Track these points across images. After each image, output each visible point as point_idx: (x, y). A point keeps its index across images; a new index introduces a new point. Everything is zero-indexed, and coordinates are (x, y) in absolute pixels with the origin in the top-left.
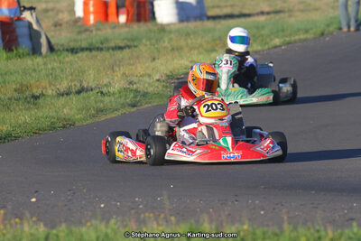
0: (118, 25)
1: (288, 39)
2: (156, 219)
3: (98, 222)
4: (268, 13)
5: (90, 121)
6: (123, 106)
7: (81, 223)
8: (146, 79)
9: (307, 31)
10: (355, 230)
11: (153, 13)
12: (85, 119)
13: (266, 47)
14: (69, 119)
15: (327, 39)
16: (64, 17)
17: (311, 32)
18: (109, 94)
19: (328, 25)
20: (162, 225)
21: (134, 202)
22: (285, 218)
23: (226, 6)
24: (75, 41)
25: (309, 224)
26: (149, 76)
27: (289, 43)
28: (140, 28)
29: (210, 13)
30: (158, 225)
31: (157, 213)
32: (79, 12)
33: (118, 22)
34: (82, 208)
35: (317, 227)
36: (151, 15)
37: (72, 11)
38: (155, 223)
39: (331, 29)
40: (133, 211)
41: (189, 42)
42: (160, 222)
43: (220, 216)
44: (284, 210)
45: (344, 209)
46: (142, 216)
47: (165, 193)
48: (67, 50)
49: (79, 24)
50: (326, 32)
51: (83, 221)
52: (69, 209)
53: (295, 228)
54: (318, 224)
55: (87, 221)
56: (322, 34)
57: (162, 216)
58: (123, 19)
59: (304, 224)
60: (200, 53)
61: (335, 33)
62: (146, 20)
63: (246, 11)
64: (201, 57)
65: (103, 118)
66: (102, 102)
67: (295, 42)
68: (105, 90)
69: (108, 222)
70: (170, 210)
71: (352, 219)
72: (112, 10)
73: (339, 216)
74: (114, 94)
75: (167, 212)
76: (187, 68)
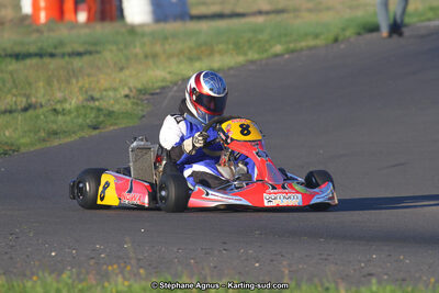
0: (75, 24)
1: (292, 46)
2: (122, 272)
3: (47, 275)
4: (267, 13)
5: (39, 147)
6: (81, 127)
7: (25, 275)
8: (111, 93)
9: (316, 36)
10: (374, 288)
11: (121, 11)
12: (32, 144)
13: (265, 55)
14: (12, 145)
15: (342, 46)
16: (8, 13)
17: (322, 37)
18: (64, 112)
19: (344, 29)
20: (128, 280)
21: (94, 250)
22: (287, 272)
23: (213, 4)
24: (22, 44)
25: (316, 280)
26: (115, 90)
27: (292, 51)
28: (103, 30)
29: (194, 11)
30: (125, 279)
31: (122, 265)
32: (27, 8)
33: (76, 21)
34: (28, 256)
35: (327, 285)
36: (118, 13)
37: (18, 7)
38: (120, 276)
39: (348, 33)
40: (92, 262)
41: (167, 47)
42: (127, 276)
43: (203, 269)
44: (285, 263)
45: (360, 262)
48: (11, 56)
49: (27, 22)
50: (340, 38)
51: (28, 273)
52: (11, 258)
53: (298, 285)
54: (328, 281)
55: (33, 274)
56: (336, 40)
57: (129, 268)
58: (82, 17)
59: (310, 280)
60: (180, 62)
61: (352, 39)
62: (112, 19)
63: (240, 10)
64: (182, 67)
65: (56, 142)
66: (55, 122)
67: (302, 50)
68: (58, 107)
69: (59, 275)
71: (371, 275)
72: (69, 4)
73: (355, 270)
74: (70, 112)
75: (133, 262)
76: (164, 80)
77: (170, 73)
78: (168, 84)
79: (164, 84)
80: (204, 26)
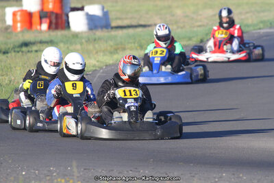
0: (41, 31)
9: (190, 39)
11: (68, 23)
19: (207, 35)
21: (49, 171)
23: (126, 19)
24: (6, 44)
28: (59, 34)
29: (114, 24)
31: (68, 179)
33: (41, 29)
34: (8, 175)
36: (66, 24)
37: (4, 21)
40: (48, 178)
41: (97, 46)
45: (215, 178)
46: (55, 181)
47: (74, 164)
49: (9, 31)
50: (205, 40)
56: (201, 42)
57: (71, 181)
58: (44, 26)
60: (104, 55)
62: (63, 28)
63: (142, 23)
64: (105, 58)
70: (78, 177)
72: (36, 19)
75: (75, 178)
76: (94, 66)
77: (98, 61)
78: (97, 68)
79: (94, 69)
80: (120, 33)
